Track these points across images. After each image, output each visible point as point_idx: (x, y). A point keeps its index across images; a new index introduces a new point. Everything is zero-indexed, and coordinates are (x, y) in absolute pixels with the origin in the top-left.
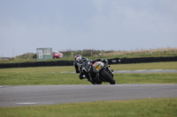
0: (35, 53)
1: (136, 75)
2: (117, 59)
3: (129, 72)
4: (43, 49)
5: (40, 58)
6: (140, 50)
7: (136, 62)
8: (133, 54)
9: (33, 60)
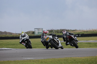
0: (33, 31)
1: (89, 43)
2: (78, 34)
3: (85, 41)
4: (38, 29)
5: (36, 34)
6: (91, 30)
7: (89, 36)
8: (87, 31)
9: (33, 35)
